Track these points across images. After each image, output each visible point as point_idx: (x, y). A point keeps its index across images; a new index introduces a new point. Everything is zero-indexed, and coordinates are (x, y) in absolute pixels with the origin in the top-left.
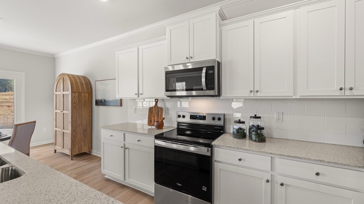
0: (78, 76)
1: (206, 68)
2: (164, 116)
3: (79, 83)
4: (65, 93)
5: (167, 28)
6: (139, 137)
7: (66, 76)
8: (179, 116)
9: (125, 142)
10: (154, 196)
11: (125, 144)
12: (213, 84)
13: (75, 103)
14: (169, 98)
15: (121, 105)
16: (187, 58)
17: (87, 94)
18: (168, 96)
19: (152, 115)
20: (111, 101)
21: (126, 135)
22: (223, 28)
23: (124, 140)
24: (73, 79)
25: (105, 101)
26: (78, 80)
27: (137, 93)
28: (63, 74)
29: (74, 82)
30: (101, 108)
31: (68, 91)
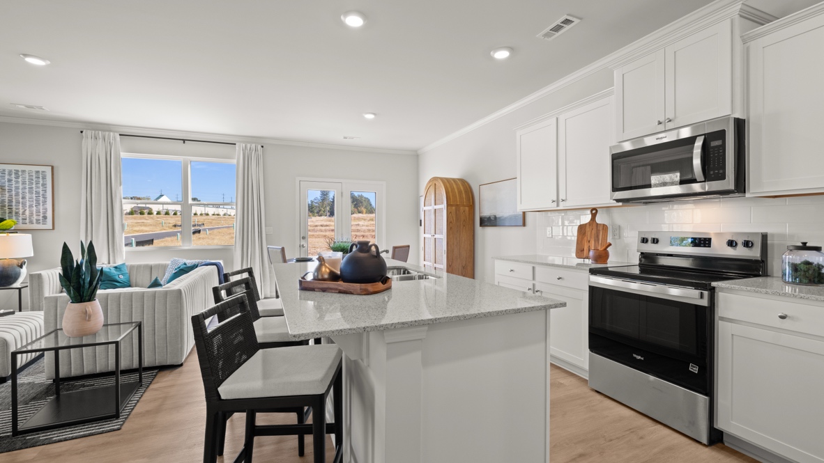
0: (454, 180)
1: (703, 137)
2: (609, 240)
3: (456, 190)
4: (437, 207)
5: (615, 72)
6: (561, 273)
7: (440, 181)
8: (644, 241)
9: (534, 282)
10: (588, 379)
11: (534, 285)
12: (723, 166)
13: (451, 222)
14: (620, 204)
15: (524, 225)
16: (660, 123)
17: (467, 208)
18: (618, 201)
19: (586, 238)
20: (506, 218)
21: (538, 269)
22: (752, 44)
23: (534, 279)
24: (448, 185)
25: (495, 218)
26: (455, 186)
27: (555, 199)
28: (435, 179)
29: (450, 189)
30: (490, 231)
31: (442, 203)
